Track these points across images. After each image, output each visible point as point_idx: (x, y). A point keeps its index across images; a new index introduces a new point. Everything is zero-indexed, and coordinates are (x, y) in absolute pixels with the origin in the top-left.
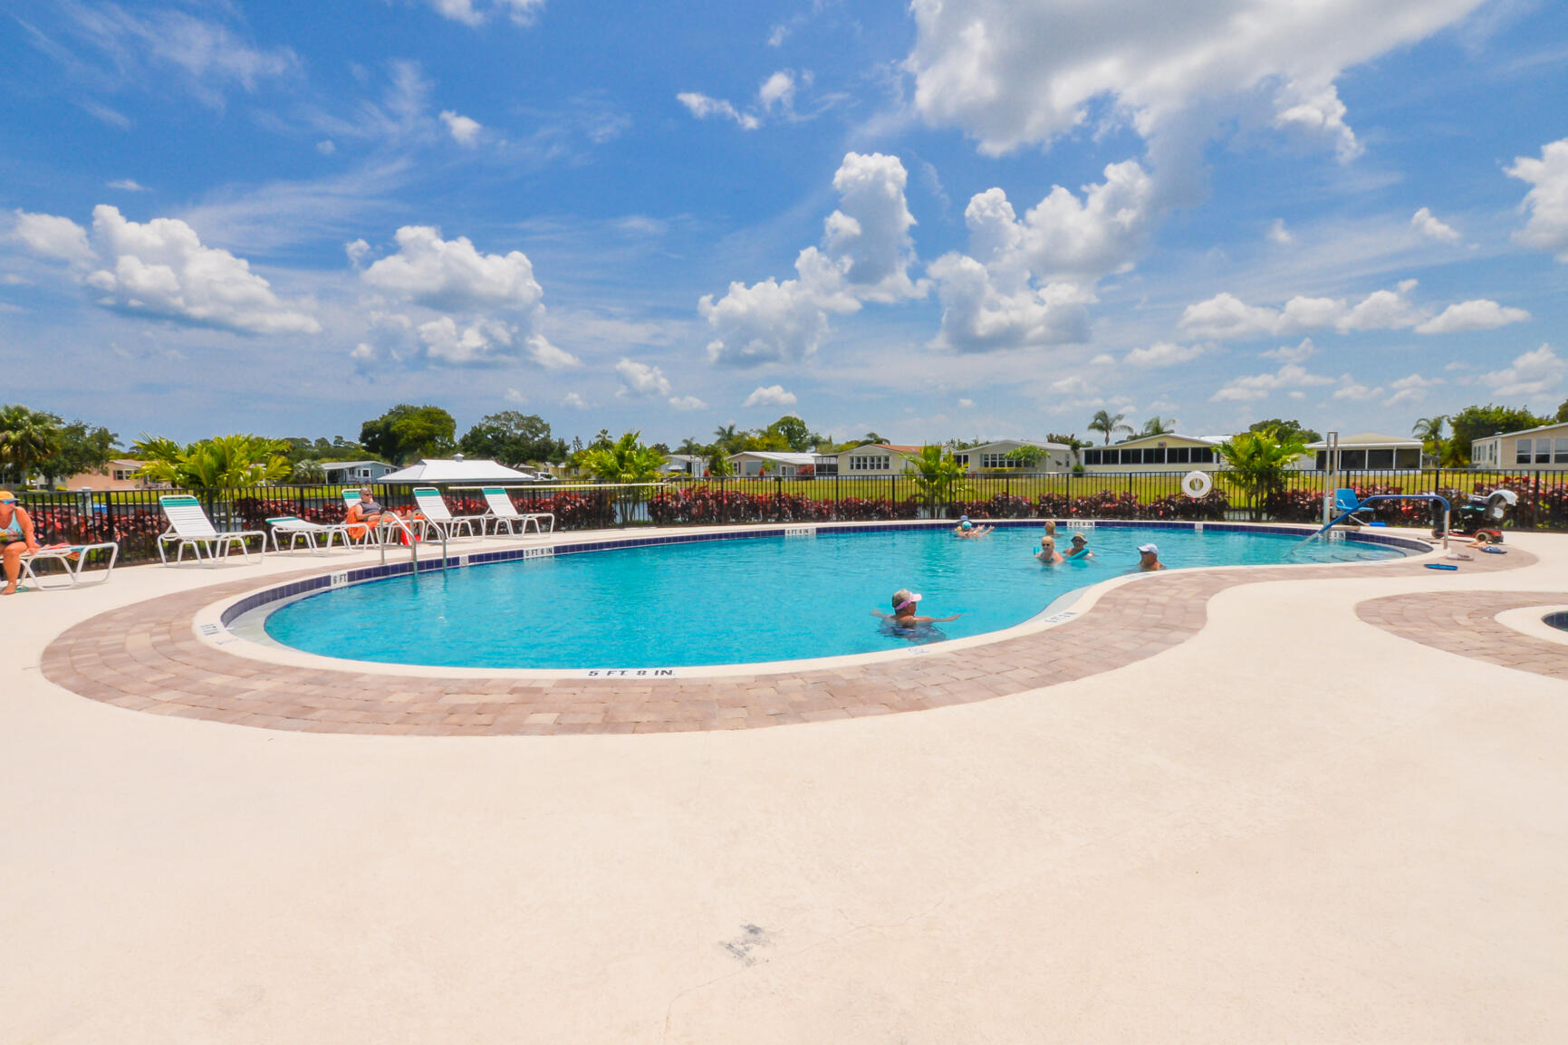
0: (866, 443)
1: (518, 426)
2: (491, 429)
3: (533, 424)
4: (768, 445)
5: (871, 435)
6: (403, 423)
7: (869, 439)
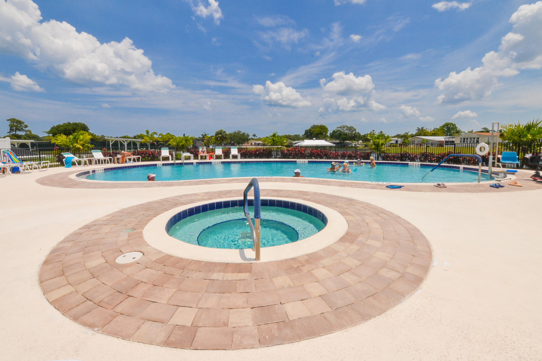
0: (482, 132)
1: (346, 130)
2: (338, 131)
3: (351, 129)
4: (433, 134)
5: (484, 129)
6: (314, 130)
7: (483, 130)
